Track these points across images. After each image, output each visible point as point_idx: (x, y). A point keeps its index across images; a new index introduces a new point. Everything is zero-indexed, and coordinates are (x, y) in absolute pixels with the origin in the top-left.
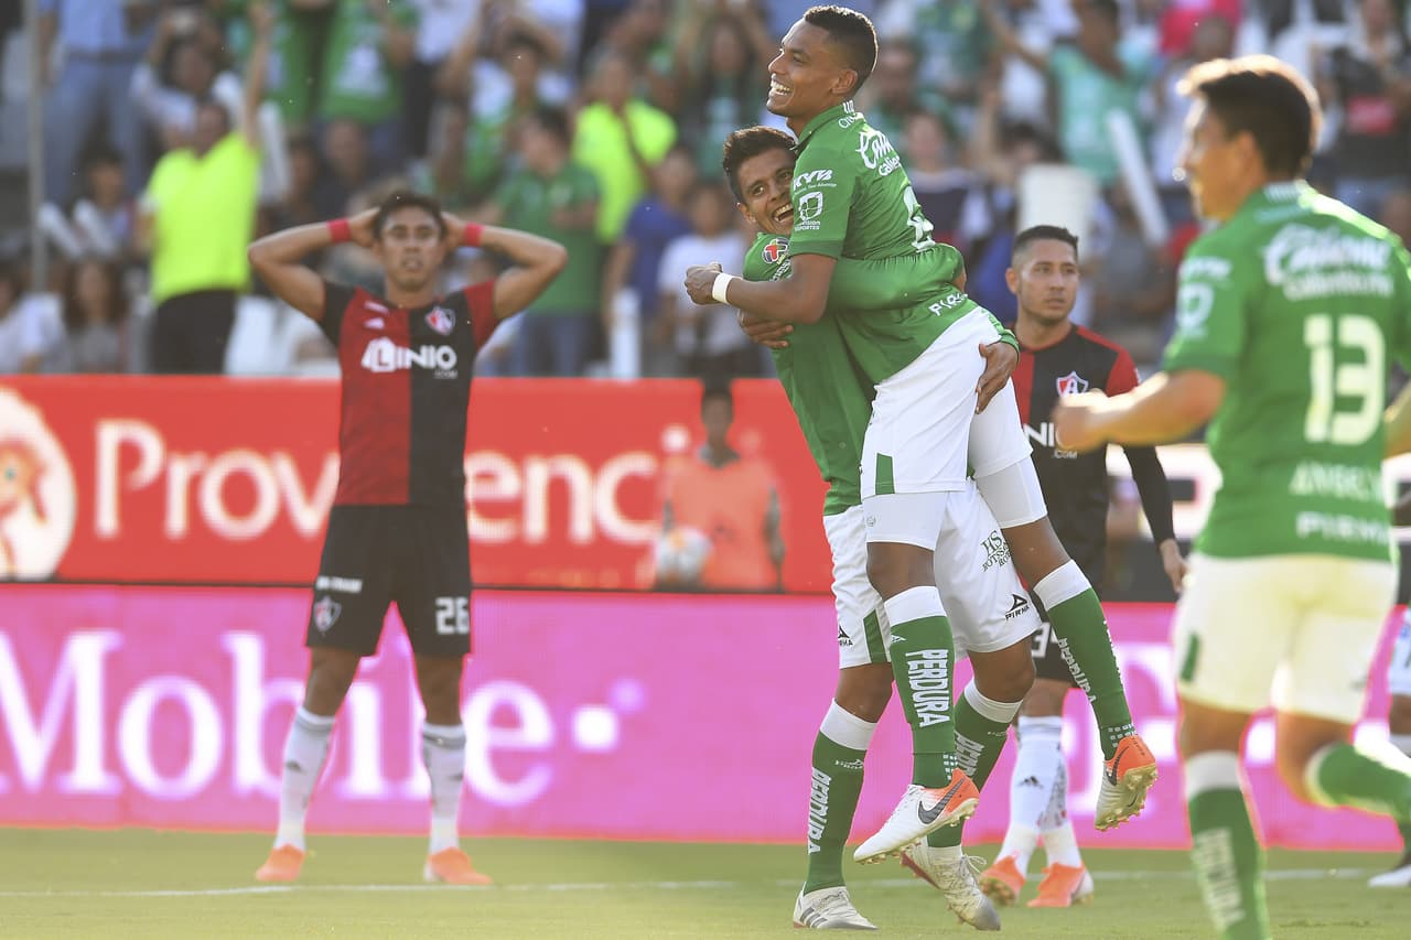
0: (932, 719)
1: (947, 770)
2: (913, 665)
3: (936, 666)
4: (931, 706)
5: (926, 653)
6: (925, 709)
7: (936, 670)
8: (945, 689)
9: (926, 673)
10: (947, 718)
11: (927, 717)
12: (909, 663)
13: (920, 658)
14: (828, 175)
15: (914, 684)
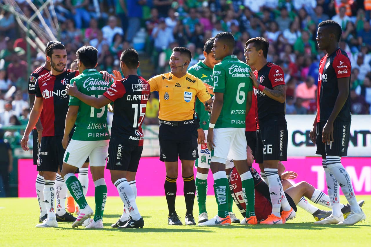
0: (222, 203)
1: (225, 213)
2: (217, 190)
3: (223, 190)
4: (221, 200)
5: (220, 187)
6: (220, 200)
7: (223, 191)
8: (225, 196)
9: (220, 192)
10: (225, 203)
11: (220, 202)
12: (217, 189)
13: (219, 188)
14: (220, 73)
15: (218, 195)
